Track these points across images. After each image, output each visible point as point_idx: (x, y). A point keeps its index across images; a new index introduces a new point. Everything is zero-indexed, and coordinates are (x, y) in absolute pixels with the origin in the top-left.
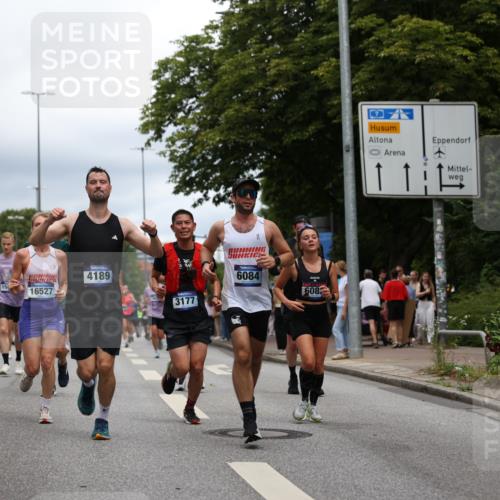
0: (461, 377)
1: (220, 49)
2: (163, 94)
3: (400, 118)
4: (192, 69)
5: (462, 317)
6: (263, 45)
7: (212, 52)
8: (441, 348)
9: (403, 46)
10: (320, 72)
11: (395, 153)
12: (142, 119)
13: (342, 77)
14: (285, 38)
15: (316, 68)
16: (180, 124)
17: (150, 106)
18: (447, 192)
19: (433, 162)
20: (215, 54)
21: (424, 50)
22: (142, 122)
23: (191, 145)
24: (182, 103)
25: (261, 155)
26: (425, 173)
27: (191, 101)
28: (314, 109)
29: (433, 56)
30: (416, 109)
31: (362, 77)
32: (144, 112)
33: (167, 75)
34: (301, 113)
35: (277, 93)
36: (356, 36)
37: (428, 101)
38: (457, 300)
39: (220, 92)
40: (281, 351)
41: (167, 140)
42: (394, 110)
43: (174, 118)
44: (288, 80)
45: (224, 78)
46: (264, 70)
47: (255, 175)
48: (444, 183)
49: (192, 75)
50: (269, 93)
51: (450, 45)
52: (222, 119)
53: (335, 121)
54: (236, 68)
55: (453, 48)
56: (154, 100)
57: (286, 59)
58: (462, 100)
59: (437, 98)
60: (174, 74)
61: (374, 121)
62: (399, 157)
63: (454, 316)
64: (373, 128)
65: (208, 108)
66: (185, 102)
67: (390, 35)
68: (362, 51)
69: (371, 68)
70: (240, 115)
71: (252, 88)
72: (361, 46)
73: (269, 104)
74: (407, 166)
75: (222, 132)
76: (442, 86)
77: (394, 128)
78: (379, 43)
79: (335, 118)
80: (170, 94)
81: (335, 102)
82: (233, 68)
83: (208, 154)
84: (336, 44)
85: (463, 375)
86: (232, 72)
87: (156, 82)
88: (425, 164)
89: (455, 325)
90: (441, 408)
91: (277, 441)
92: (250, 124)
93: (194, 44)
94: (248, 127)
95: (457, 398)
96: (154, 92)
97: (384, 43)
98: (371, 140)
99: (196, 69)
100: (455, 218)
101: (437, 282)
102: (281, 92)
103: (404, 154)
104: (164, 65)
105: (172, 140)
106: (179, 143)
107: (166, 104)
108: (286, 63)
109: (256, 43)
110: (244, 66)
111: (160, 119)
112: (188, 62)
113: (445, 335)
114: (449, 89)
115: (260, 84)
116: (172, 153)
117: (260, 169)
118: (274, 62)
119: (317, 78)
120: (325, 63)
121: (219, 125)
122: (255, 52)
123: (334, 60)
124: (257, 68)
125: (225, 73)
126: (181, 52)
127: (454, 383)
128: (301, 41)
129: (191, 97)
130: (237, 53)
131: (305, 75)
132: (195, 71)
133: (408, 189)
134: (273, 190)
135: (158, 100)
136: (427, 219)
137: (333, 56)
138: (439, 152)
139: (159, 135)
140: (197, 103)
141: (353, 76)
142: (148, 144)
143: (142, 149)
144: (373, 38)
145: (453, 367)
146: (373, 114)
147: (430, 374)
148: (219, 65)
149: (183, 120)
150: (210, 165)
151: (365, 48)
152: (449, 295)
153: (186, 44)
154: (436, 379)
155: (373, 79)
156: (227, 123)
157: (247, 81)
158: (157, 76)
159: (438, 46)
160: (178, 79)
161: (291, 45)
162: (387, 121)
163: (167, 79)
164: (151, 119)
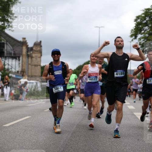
2: (138, 26)
12: (131, 33)
16: (142, 34)
23: (146, 40)
24: (143, 28)
32: (131, 31)
33: (139, 20)
41: (139, 39)
43: (141, 32)
49: (147, 20)
56: (135, 28)
60: (141, 19)
65: (151, 29)
80: (140, 25)
87: (135, 22)
93: (148, 11)
96: (135, 25)
99: (148, 18)
104: (138, 17)
105: (140, 39)
106: (142, 40)
107: (138, 29)
116: (140, 43)
129: (146, 26)
139: (136, 38)
140: (148, 28)
142: (132, 40)
143: (131, 42)
153: (145, 11)
158: (136, 20)
160: (142, 21)
163: (139, 22)
164: (134, 33)
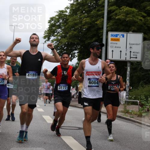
0: (131, 114)
1: (69, 15)
2: (51, 27)
3: (120, 37)
4: (60, 20)
5: (133, 96)
6: (82, 14)
7: (67, 15)
8: (126, 105)
9: (123, 16)
10: (98, 22)
11: (118, 47)
12: (44, 34)
13: (104, 24)
14: (88, 12)
15: (97, 21)
16: (55, 36)
17: (47, 31)
18: (132, 59)
19: (129, 50)
20: (68, 16)
21: (129, 17)
22: (44, 36)
23: (58, 43)
24: (56, 30)
25: (79, 46)
26: (126, 54)
27: (59, 30)
28: (95, 33)
29: (132, 19)
30: (125, 34)
31: (110, 24)
32: (45, 33)
33: (53, 22)
34: (91, 34)
35: (85, 28)
36: (109, 12)
37: (129, 32)
38: (132, 91)
39: (68, 27)
40: (79, 104)
41: (51, 41)
42: (118, 35)
43: (54, 34)
44: (88, 24)
45: (70, 23)
46: (81, 21)
47: (76, 52)
48: (131, 57)
49: (60, 22)
50: (82, 28)
51: (137, 16)
52: (68, 35)
53: (101, 37)
54: (73, 20)
55: (138, 17)
56: (48, 29)
57: (88, 18)
58: (139, 32)
59: (132, 31)
60: (55, 21)
61: (112, 37)
62: (119, 48)
63: (130, 96)
64: (112, 40)
65: (64, 32)
66: (57, 30)
67: (120, 12)
68: (111, 17)
69: (113, 22)
70: (73, 34)
71: (77, 27)
72: (111, 15)
73: (82, 31)
74: (121, 51)
75: (67, 39)
76: (133, 28)
77: (118, 40)
78: (116, 14)
79: (101, 36)
80: (53, 27)
81: (102, 32)
82: (72, 20)
83: (63, 46)
84: (103, 14)
85: (131, 113)
86: (72, 22)
87: (49, 24)
88: (126, 51)
89: (130, 99)
90: (124, 122)
91: (75, 130)
92: (76, 37)
93: (61, 13)
94: (75, 38)
95: (129, 120)
96: (49, 27)
97: (118, 14)
98: (111, 43)
99: (61, 20)
100: (134, 67)
101: (127, 86)
102: (86, 28)
103: (120, 48)
104: (52, 19)
105: (53, 41)
106: (54, 42)
107: (52, 30)
108: (88, 19)
109: (80, 13)
110: (76, 20)
111: (49, 35)
112: (59, 18)
113: (127, 101)
114: (136, 29)
115: (80, 25)
117: (78, 50)
118: (85, 19)
119: (97, 24)
120: (100, 20)
121: (67, 37)
122: (79, 16)
123: (102, 19)
124: (79, 20)
125: (70, 22)
126: (57, 15)
127: (128, 115)
128: (93, 13)
129: (59, 28)
130: (74, 16)
131: (93, 23)
132: (61, 21)
133: (121, 58)
134: (81, 57)
135: (49, 29)
136: (125, 67)
137: (102, 18)
138: (131, 47)
139: (49, 40)
140: (61, 30)
141: (107, 24)
142: (45, 42)
143: (44, 43)
144: (114, 13)
145: (129, 111)
146: (112, 35)
147: (122, 112)
148: (68, 19)
149: (56, 35)
150: (63, 49)
151: (112, 16)
152: (130, 90)
153: (59, 13)
154: (123, 114)
155: (113, 25)
156: (69, 36)
157: (76, 24)
158: (50, 22)
159: (133, 16)
160: (56, 23)
161: (90, 14)
162: (116, 38)
163: (53, 23)
164: (47, 35)
